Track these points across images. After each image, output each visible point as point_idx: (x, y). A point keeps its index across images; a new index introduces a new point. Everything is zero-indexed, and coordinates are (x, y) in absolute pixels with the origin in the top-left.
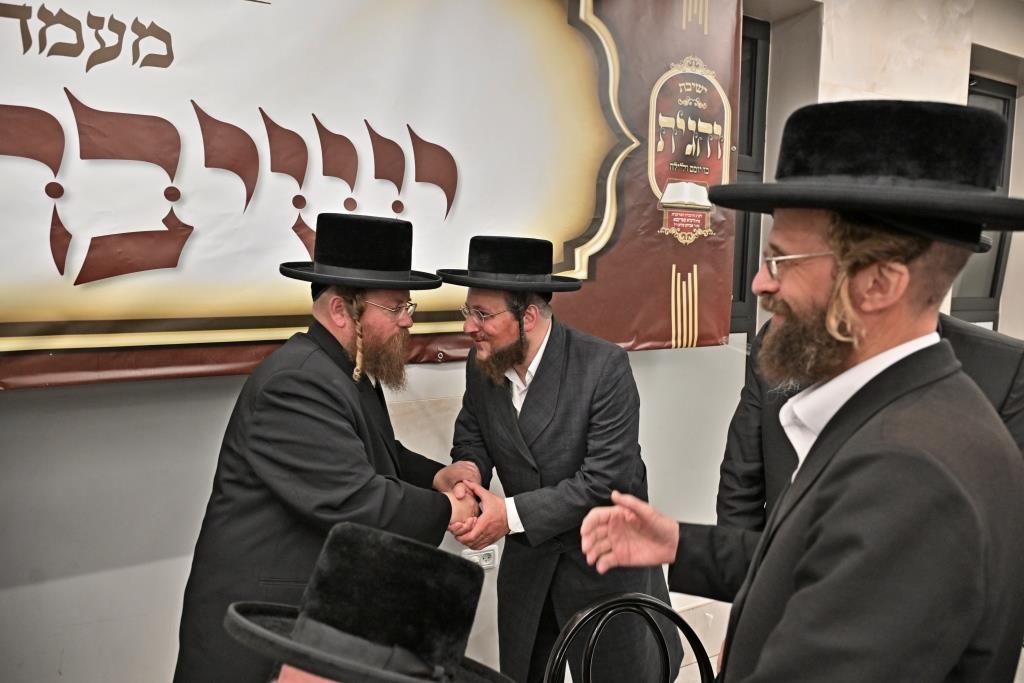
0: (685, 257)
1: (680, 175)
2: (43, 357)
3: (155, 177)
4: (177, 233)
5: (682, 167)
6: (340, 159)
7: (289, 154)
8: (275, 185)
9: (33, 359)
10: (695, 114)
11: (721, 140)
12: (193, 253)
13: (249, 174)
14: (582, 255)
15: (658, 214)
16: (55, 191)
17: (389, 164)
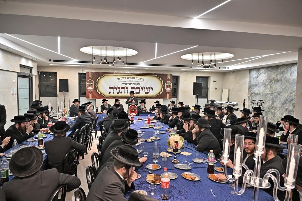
0: (168, 93)
1: (168, 88)
3: (139, 90)
4: (140, 92)
5: (168, 87)
6: (147, 88)
7: (144, 88)
8: (144, 90)
10: (169, 84)
11: (171, 86)
12: (140, 93)
13: (143, 89)
14: (161, 93)
15: (166, 90)
17: (149, 88)
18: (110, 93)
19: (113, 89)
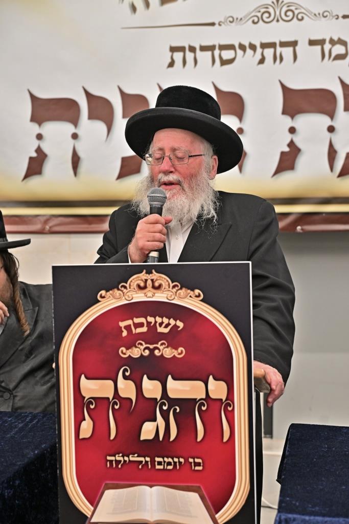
2: (320, 216)
9: (316, 217)
16: (331, 129)
18: (36, 166)
19: (75, 122)
